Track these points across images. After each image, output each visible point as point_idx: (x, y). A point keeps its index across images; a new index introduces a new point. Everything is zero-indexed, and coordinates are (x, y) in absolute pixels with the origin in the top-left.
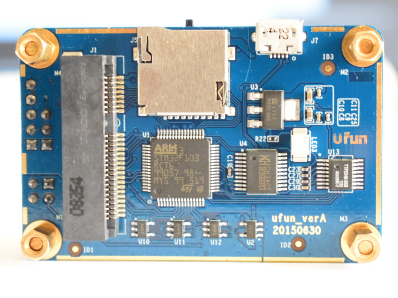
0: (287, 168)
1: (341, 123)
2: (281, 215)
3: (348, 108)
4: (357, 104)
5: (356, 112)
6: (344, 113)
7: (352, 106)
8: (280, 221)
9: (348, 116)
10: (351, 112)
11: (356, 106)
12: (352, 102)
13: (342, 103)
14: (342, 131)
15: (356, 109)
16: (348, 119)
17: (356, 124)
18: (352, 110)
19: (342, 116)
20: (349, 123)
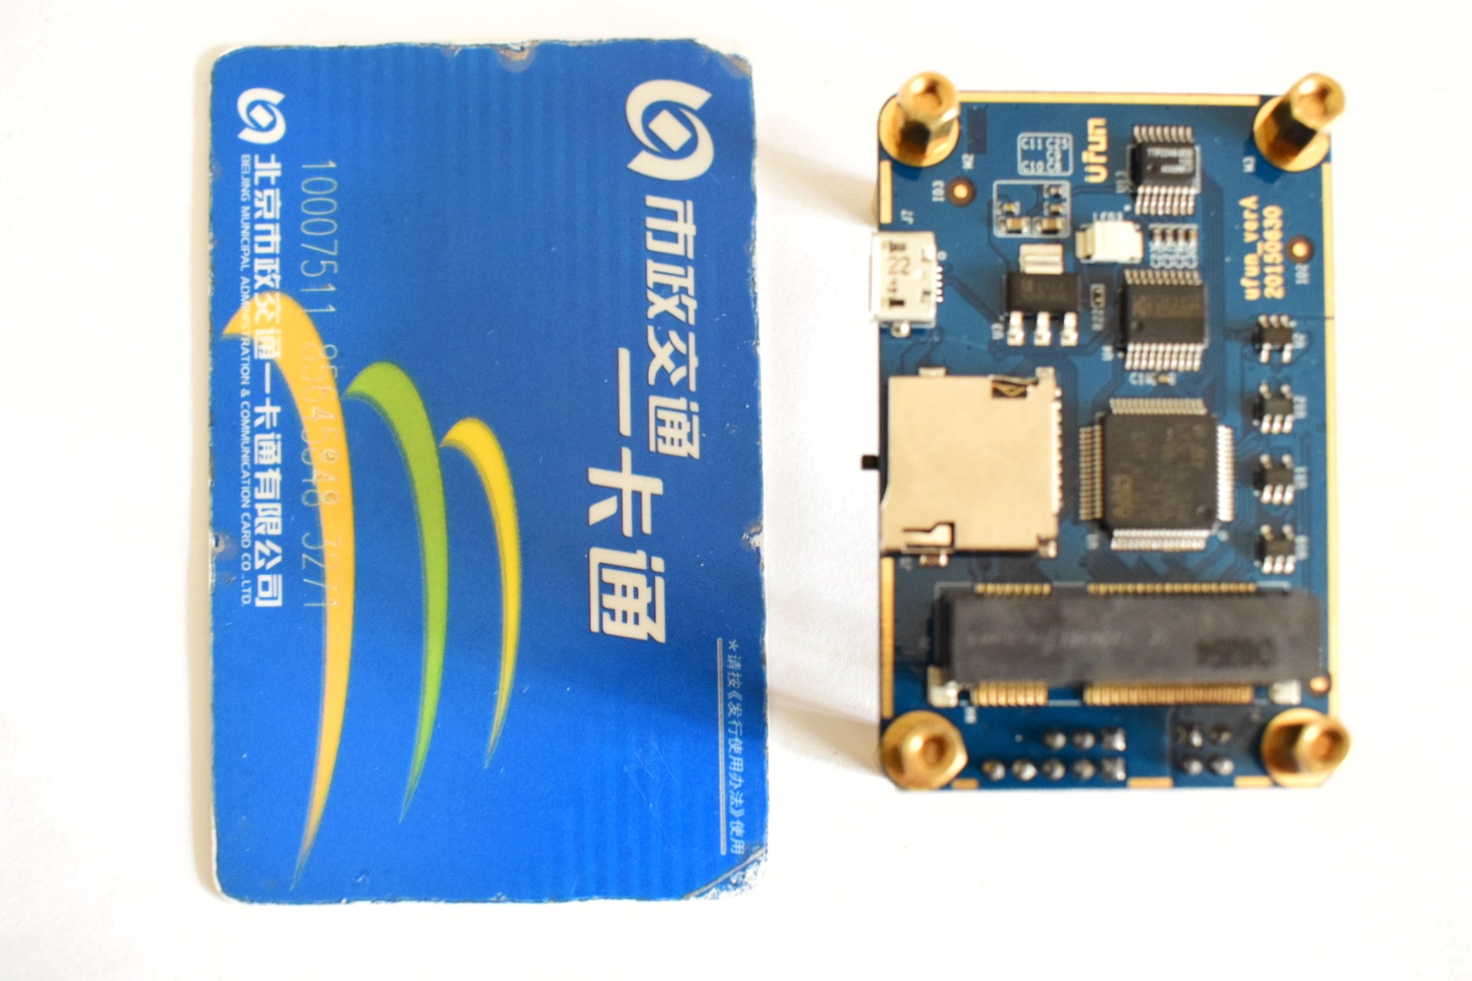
0: (1154, 270)
1: (1065, 167)
2: (1244, 282)
3: (1037, 155)
4: (1029, 138)
5: (1044, 140)
6: (1045, 161)
7: (1032, 147)
8: (1255, 283)
9: (1052, 155)
10: (1045, 149)
11: (1032, 141)
12: (1026, 147)
13: (1028, 166)
14: (1080, 167)
15: (1039, 141)
16: (1058, 156)
17: (1068, 140)
18: (1040, 147)
19: (1052, 166)
20: (1065, 154)
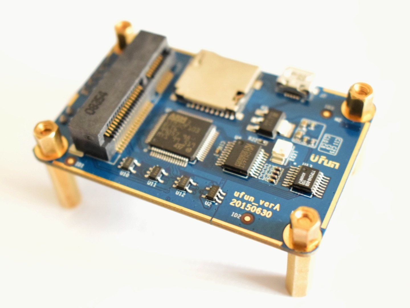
0: (264, 164)
1: (322, 149)
2: (243, 193)
3: (331, 142)
4: (340, 142)
6: (327, 144)
7: (335, 141)
9: (329, 147)
10: (333, 145)
11: (338, 142)
12: (336, 139)
13: (328, 137)
14: (320, 154)
15: (337, 145)
16: (328, 148)
17: (333, 154)
19: (324, 145)
20: (328, 151)
